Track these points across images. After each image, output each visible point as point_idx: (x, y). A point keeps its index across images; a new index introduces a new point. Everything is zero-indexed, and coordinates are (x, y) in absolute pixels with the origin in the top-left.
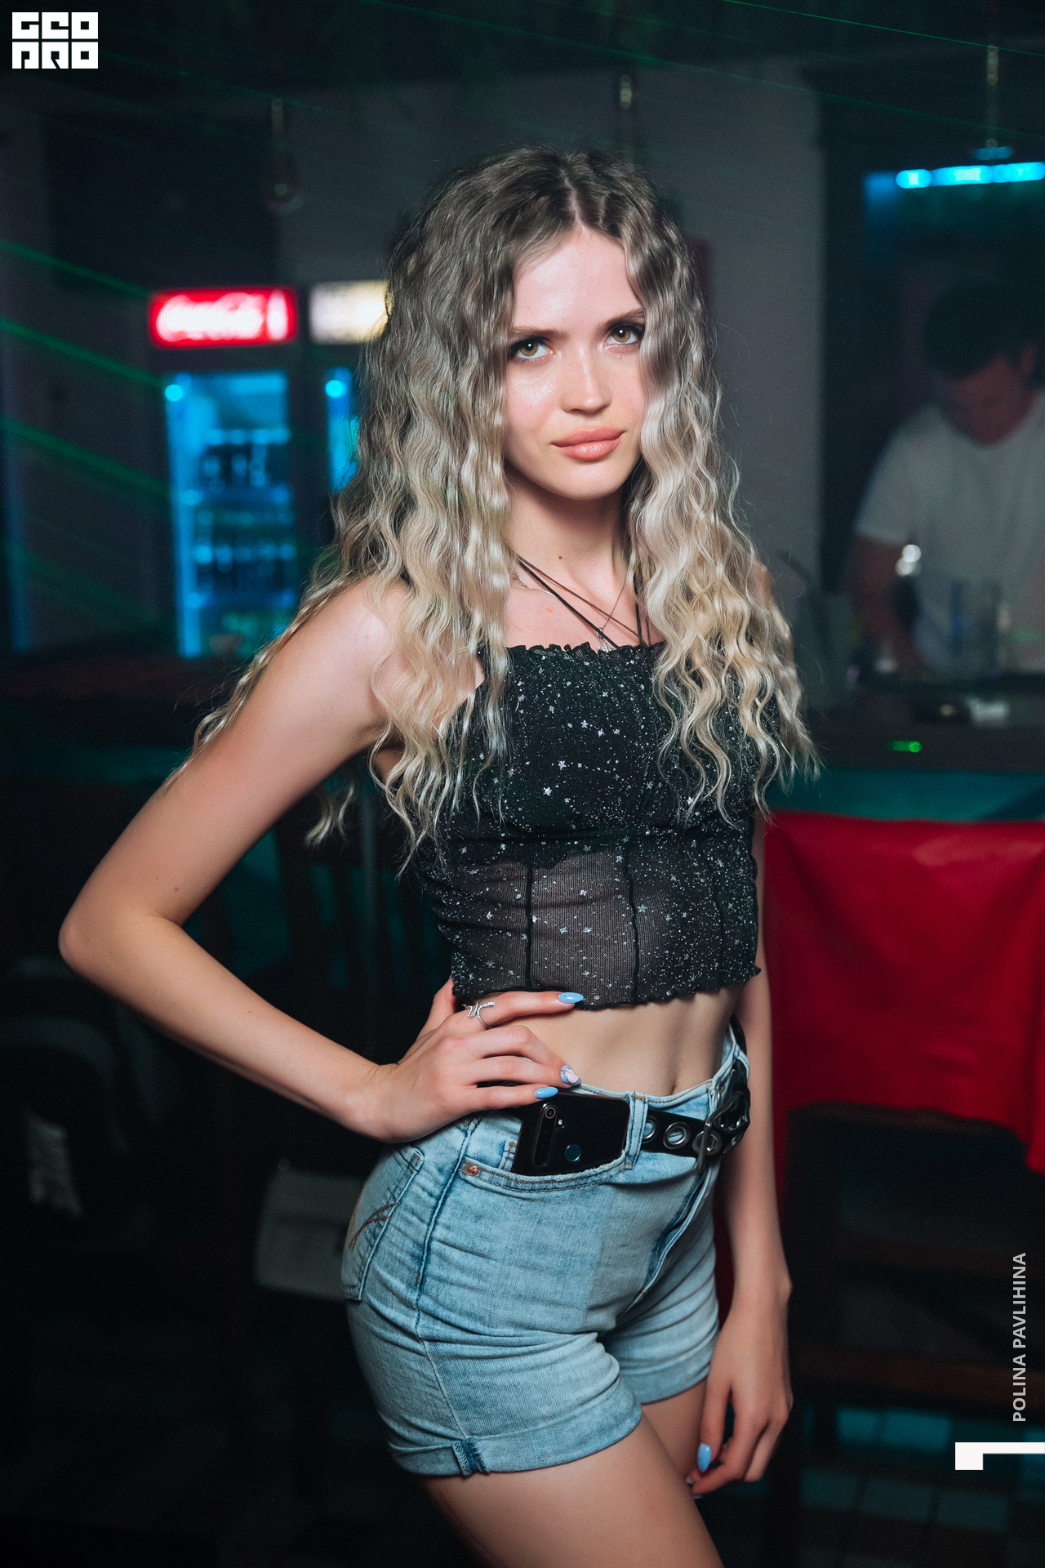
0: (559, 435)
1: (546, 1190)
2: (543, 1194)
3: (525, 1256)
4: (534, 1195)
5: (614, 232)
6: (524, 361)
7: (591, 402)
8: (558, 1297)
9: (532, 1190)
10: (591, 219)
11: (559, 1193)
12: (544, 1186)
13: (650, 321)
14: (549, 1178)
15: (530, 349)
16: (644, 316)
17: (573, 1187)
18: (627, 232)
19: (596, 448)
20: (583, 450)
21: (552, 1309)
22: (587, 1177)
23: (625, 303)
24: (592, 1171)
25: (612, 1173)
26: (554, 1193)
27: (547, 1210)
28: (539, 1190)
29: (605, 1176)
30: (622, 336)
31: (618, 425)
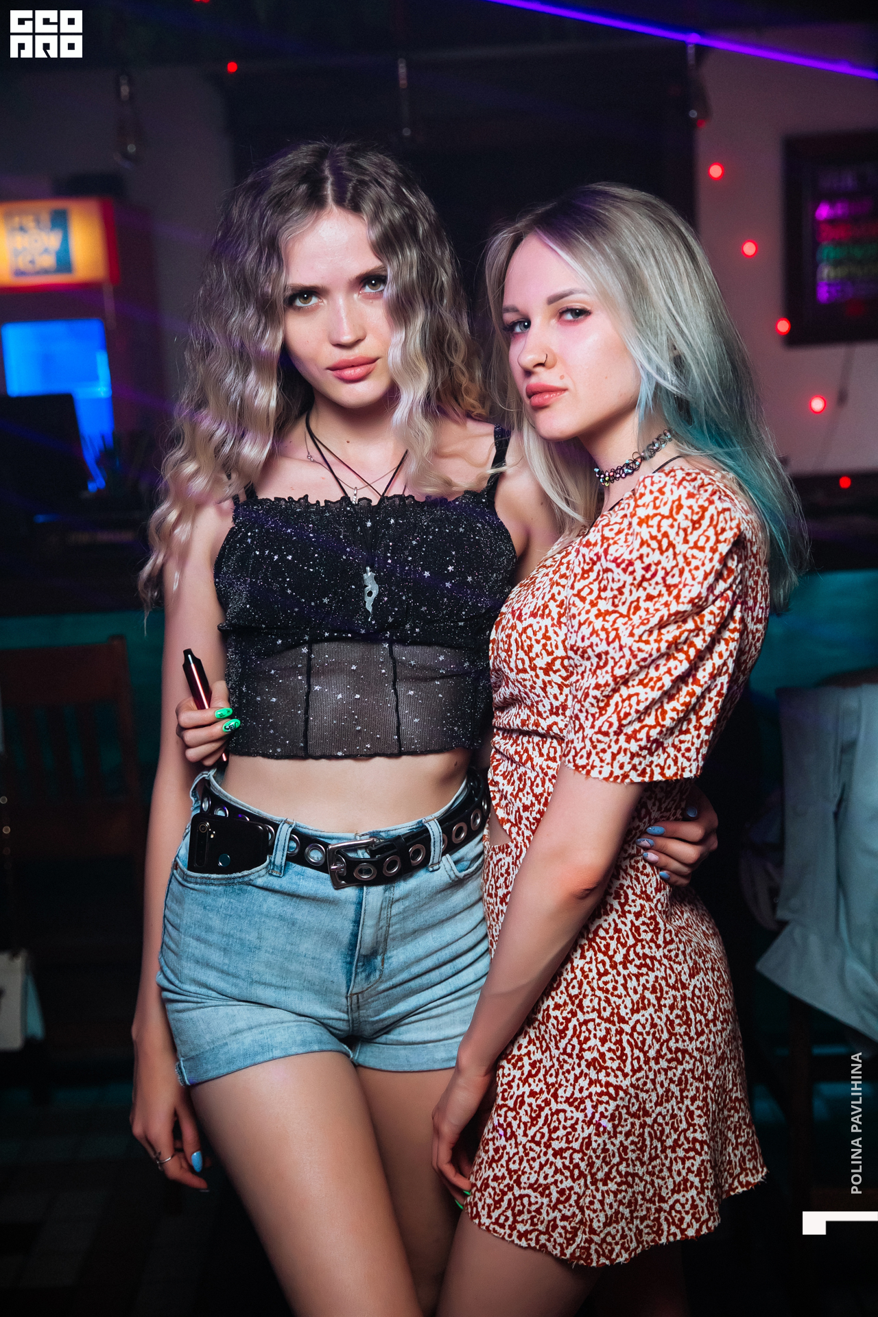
0: (330, 363)
1: (206, 884)
2: (203, 887)
3: (197, 932)
4: (197, 887)
6: (299, 308)
7: (346, 338)
8: (225, 968)
9: (197, 883)
11: (215, 888)
12: (204, 881)
13: (390, 274)
14: (206, 875)
15: (306, 299)
16: (386, 271)
17: (225, 885)
19: (358, 371)
20: (349, 373)
22: (234, 878)
23: (370, 263)
24: (239, 874)
25: (252, 877)
26: (212, 887)
27: (209, 900)
28: (201, 884)
29: (246, 879)
30: (372, 285)
31: (372, 354)
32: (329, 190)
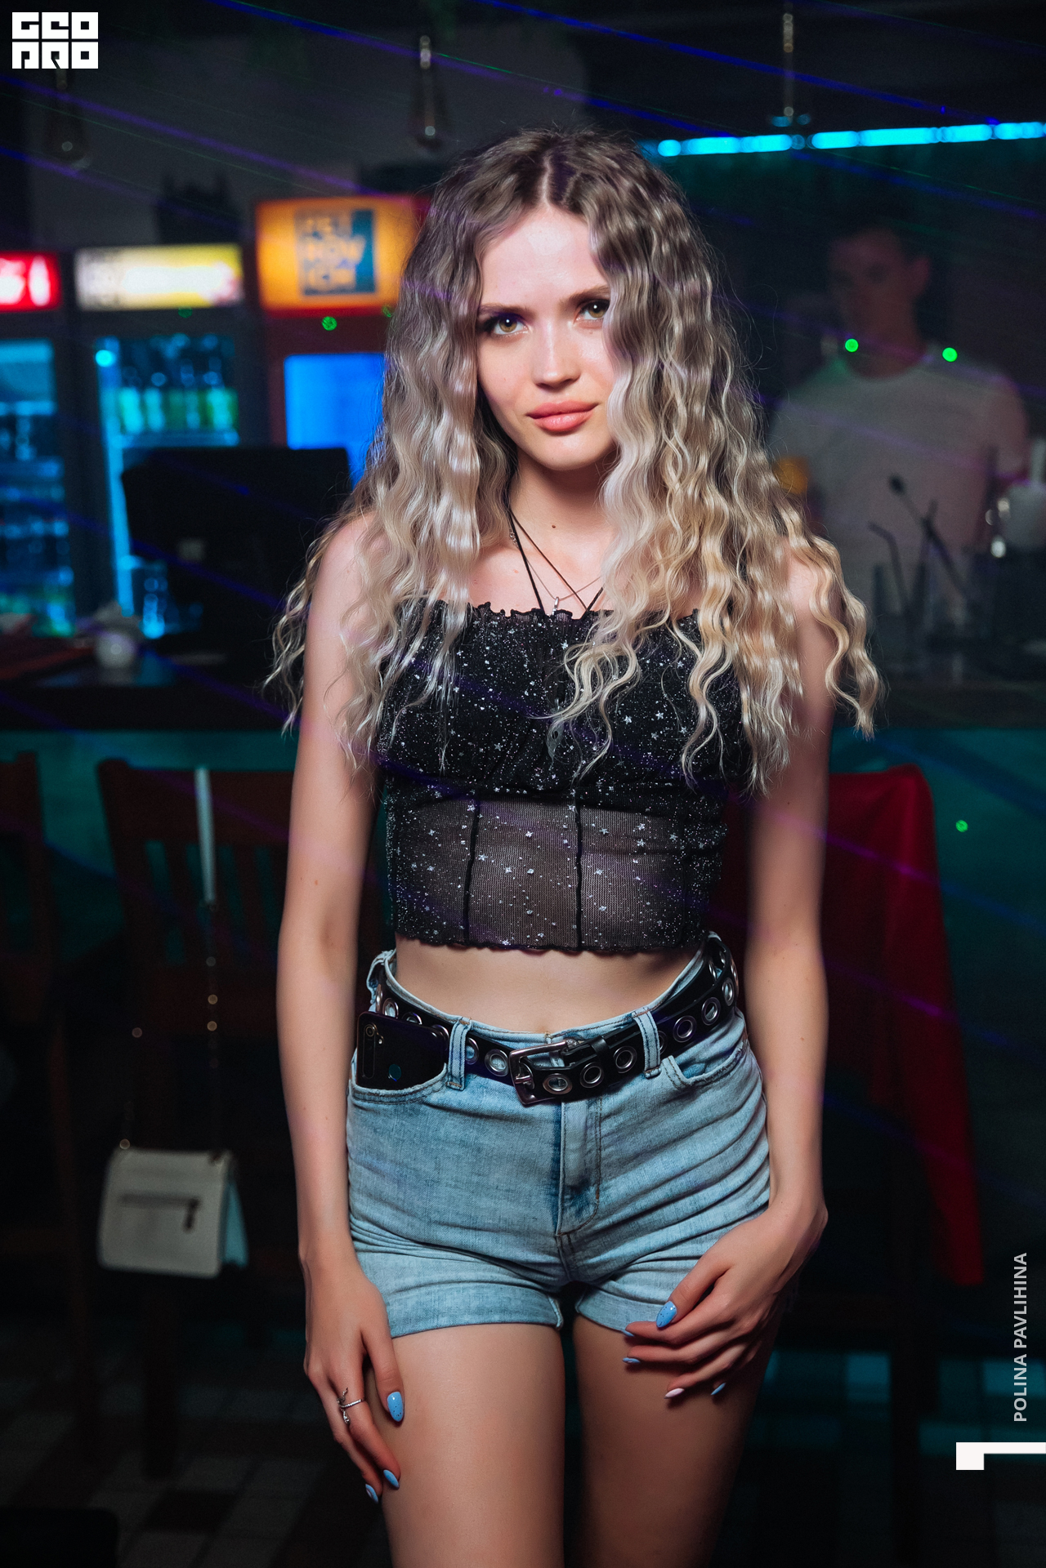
0: (532, 407)
1: (374, 1101)
2: (371, 1105)
3: (369, 1159)
4: (366, 1104)
5: (576, 209)
6: (499, 336)
7: (552, 376)
8: (400, 1203)
9: (365, 1100)
10: (556, 199)
11: (385, 1107)
12: (373, 1097)
13: (614, 297)
14: (375, 1091)
15: (508, 325)
16: (609, 292)
17: (396, 1103)
18: (591, 207)
19: (569, 419)
20: (555, 422)
21: (399, 1214)
22: (405, 1095)
23: (592, 279)
24: (410, 1090)
25: (424, 1093)
26: (382, 1106)
27: (380, 1121)
28: (370, 1101)
29: (419, 1095)
30: (596, 311)
31: (588, 399)
32: (545, 185)
